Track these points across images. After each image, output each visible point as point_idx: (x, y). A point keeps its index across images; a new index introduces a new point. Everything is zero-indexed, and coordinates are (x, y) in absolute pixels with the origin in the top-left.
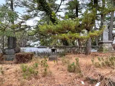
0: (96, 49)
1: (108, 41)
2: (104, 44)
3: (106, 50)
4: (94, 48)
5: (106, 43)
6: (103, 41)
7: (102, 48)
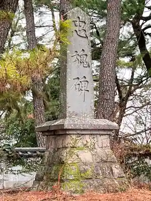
0: (29, 169)
1: (91, 121)
2: (69, 141)
3: (82, 176)
4: (22, 164)
5: (81, 132)
6: (67, 123)
7: (62, 163)
